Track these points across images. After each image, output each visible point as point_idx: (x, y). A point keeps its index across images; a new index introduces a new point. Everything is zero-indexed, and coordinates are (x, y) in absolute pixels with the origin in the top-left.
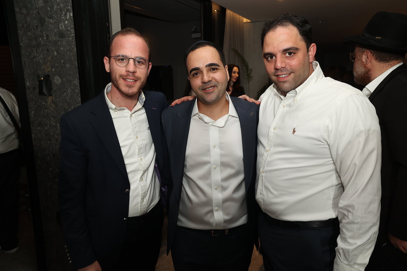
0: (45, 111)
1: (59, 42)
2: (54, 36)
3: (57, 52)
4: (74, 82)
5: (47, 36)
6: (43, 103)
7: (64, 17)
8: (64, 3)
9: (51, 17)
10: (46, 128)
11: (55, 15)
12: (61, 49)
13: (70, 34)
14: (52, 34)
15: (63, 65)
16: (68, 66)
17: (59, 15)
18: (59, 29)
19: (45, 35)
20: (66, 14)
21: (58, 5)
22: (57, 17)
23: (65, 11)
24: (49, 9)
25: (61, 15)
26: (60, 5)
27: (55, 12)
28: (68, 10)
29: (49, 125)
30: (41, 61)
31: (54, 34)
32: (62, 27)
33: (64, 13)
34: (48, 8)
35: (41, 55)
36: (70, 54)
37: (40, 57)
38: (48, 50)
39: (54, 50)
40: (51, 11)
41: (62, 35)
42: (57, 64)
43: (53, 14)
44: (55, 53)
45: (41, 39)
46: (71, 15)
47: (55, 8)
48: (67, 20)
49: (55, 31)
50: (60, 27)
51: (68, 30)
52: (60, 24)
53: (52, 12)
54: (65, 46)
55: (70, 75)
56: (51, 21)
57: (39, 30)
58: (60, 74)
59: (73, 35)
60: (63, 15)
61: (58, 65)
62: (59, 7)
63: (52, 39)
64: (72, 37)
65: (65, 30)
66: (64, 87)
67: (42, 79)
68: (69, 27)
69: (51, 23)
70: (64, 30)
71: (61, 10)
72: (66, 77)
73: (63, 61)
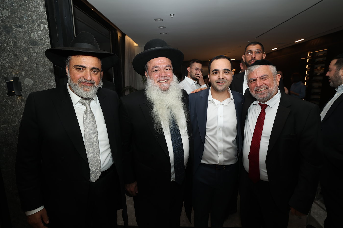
0: (12, 110)
1: (31, 49)
2: (24, 44)
3: (28, 57)
4: (49, 83)
5: (15, 43)
6: (10, 103)
7: (36, 28)
8: (37, 15)
9: (20, 27)
10: (14, 125)
11: (25, 25)
12: (33, 55)
13: (45, 42)
14: (22, 41)
15: (36, 69)
16: (41, 69)
17: (30, 26)
18: (30, 37)
19: (12, 42)
20: (39, 26)
21: (29, 17)
22: (29, 27)
23: (39, 22)
24: (18, 20)
25: (32, 26)
26: (32, 17)
27: (25, 22)
28: (42, 23)
29: (17, 122)
30: (7, 65)
31: (23, 41)
32: (34, 36)
33: (37, 24)
34: (16, 18)
35: (7, 60)
36: (44, 59)
37: (5, 62)
38: (15, 55)
39: (24, 56)
40: (20, 21)
41: (34, 43)
42: (27, 68)
43: (23, 24)
44: (26, 59)
45: (6, 45)
46: (46, 26)
47: (25, 19)
48: (41, 31)
49: (26, 39)
50: (32, 36)
51: (42, 39)
52: (32, 34)
53: (22, 22)
54: (38, 52)
55: (44, 77)
56: (21, 30)
57: (4, 37)
58: (33, 76)
59: (47, 44)
60: (36, 26)
61: (30, 69)
62: (30, 19)
63: (22, 46)
64: (48, 45)
65: (39, 39)
66: (36, 87)
67: (12, 81)
68: (43, 36)
69: (20, 32)
70: (37, 38)
71: (33, 21)
72: (40, 79)
73: (35, 65)
